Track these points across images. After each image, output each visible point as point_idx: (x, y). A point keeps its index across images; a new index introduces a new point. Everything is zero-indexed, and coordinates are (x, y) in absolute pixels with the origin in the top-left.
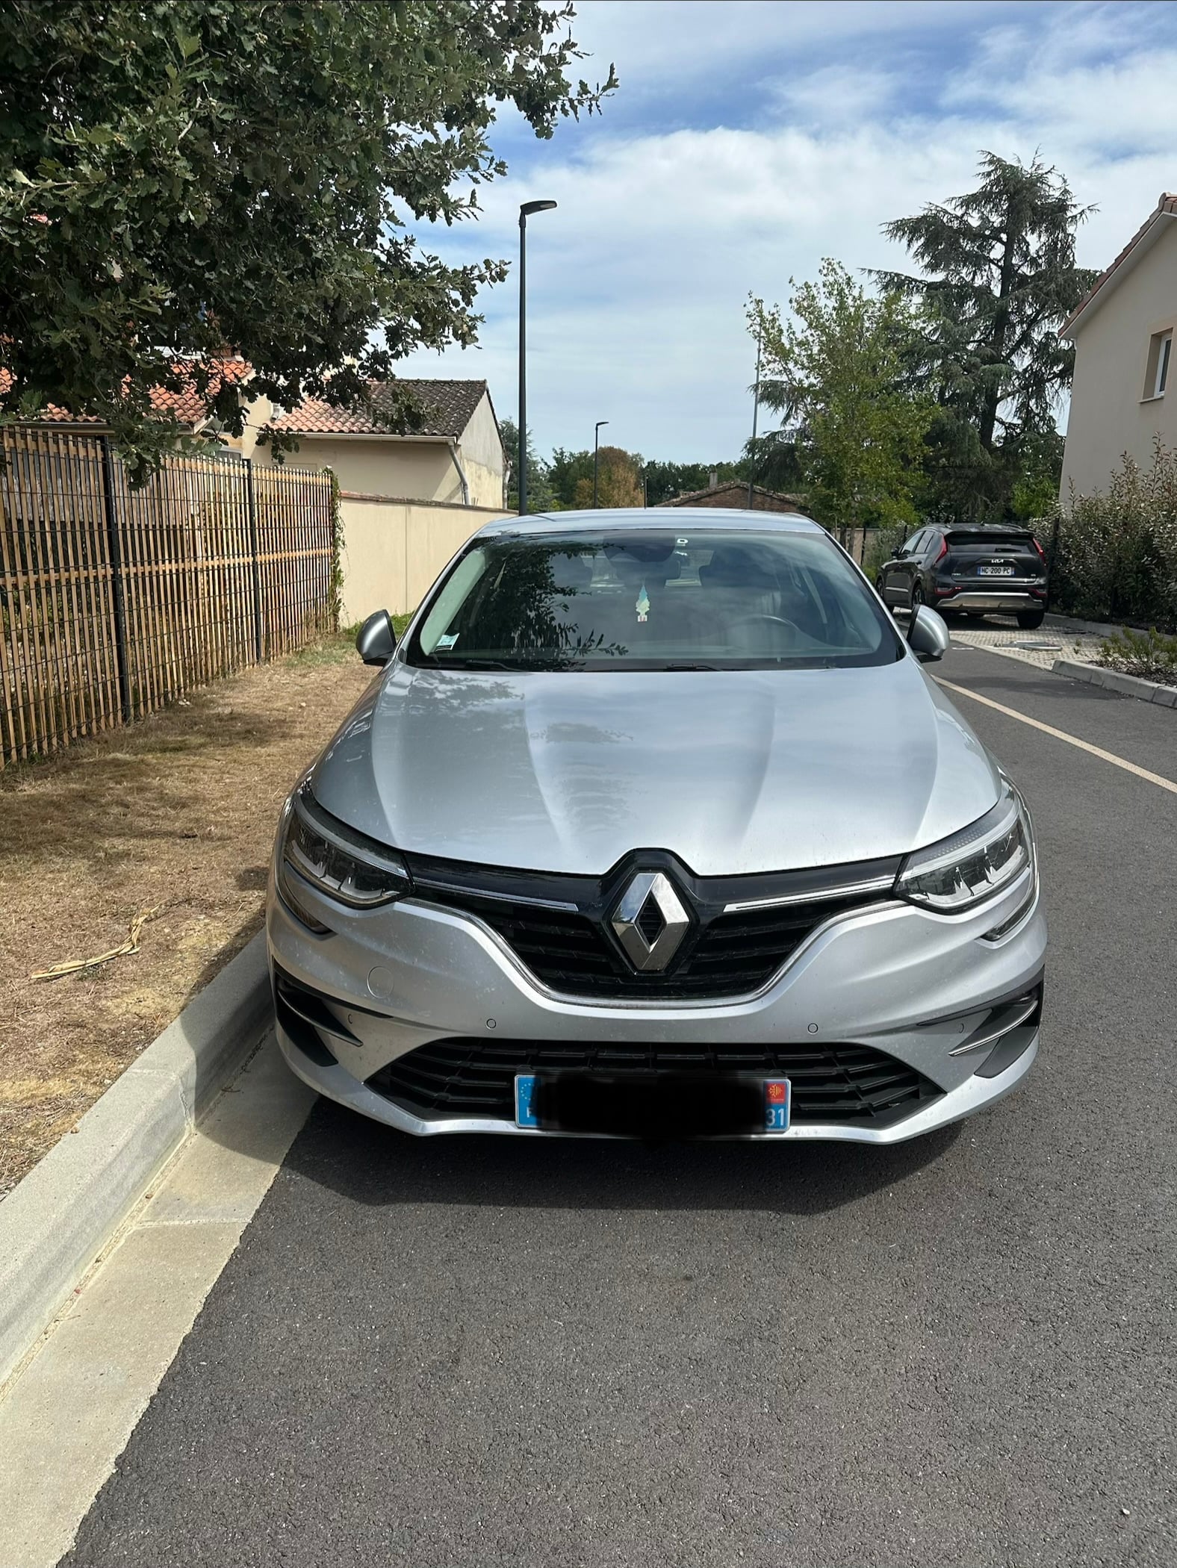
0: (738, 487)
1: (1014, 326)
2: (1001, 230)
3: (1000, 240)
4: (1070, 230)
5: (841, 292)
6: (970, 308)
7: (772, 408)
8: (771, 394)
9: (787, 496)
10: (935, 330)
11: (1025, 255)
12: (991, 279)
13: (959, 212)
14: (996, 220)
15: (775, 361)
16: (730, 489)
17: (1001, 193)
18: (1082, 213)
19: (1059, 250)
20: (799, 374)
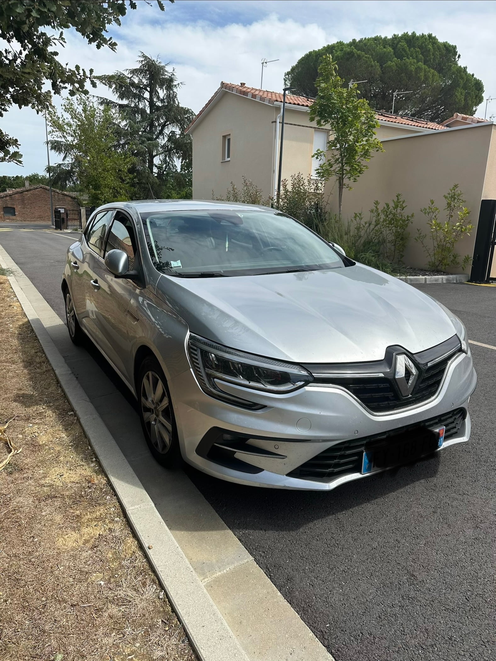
0: (41, 187)
1: (156, 127)
2: (147, 86)
3: (147, 90)
4: (175, 90)
5: (85, 104)
6: (139, 117)
7: (58, 153)
8: (56, 146)
9: (66, 193)
10: (126, 125)
11: (158, 98)
12: (145, 105)
13: (130, 76)
14: (145, 81)
15: (57, 131)
16: (37, 188)
17: (146, 70)
18: (178, 84)
19: (171, 97)
20: (70, 139)
